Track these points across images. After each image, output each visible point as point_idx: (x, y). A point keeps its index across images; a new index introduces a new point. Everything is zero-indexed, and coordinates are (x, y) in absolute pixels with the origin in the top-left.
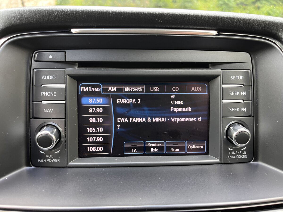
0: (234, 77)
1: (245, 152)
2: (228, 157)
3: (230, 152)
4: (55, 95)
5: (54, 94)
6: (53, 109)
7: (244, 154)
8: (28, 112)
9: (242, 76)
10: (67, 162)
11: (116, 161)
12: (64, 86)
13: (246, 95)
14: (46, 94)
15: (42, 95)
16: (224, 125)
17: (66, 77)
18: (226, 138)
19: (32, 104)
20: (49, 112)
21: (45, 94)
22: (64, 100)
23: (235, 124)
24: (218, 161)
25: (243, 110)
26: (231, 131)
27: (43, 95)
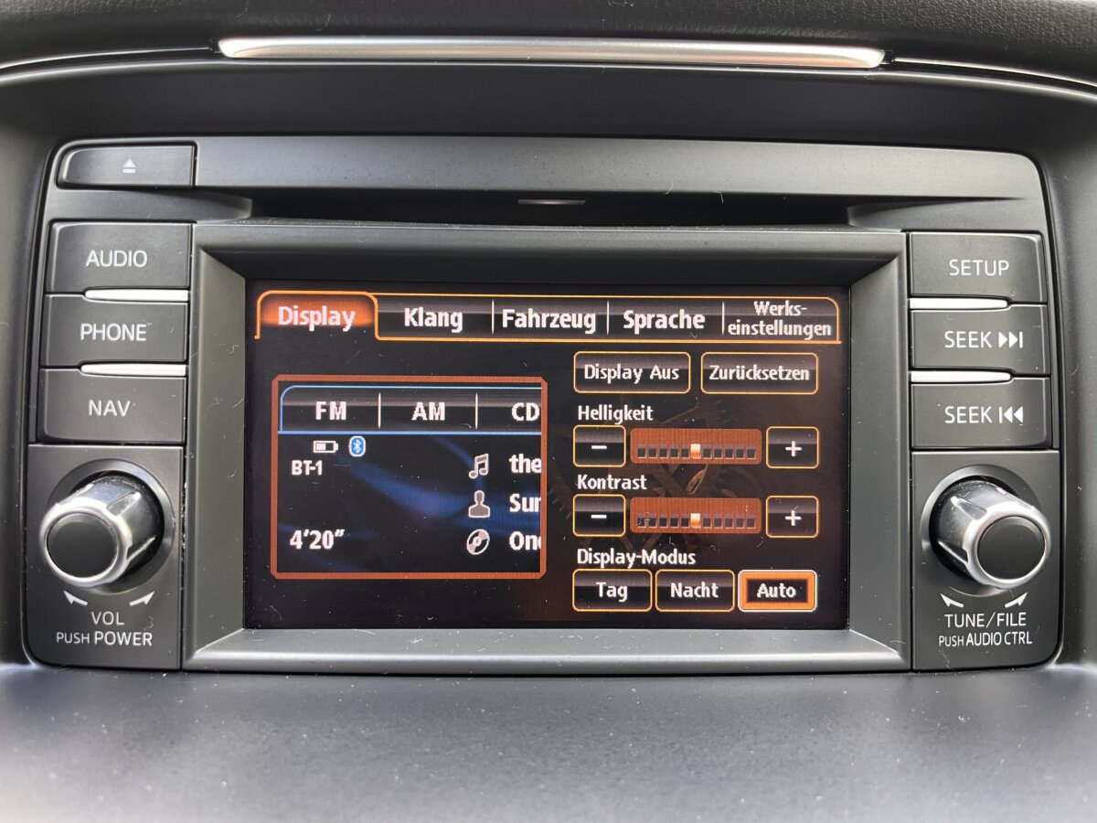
0: (966, 264)
1: (1023, 616)
2: (942, 640)
3: (949, 616)
4: (141, 336)
5: (136, 333)
6: (129, 403)
7: (1018, 629)
8: (18, 413)
9: (1000, 262)
10: (185, 648)
11: (413, 650)
12: (182, 295)
13: (1021, 346)
14: (103, 331)
15: (82, 338)
16: (918, 486)
17: (193, 256)
18: (928, 550)
19: (41, 376)
20: (110, 414)
21: (99, 331)
22: (180, 360)
23: (973, 485)
24: (892, 656)
25: (1011, 420)
26: (955, 513)
27: (88, 337)
